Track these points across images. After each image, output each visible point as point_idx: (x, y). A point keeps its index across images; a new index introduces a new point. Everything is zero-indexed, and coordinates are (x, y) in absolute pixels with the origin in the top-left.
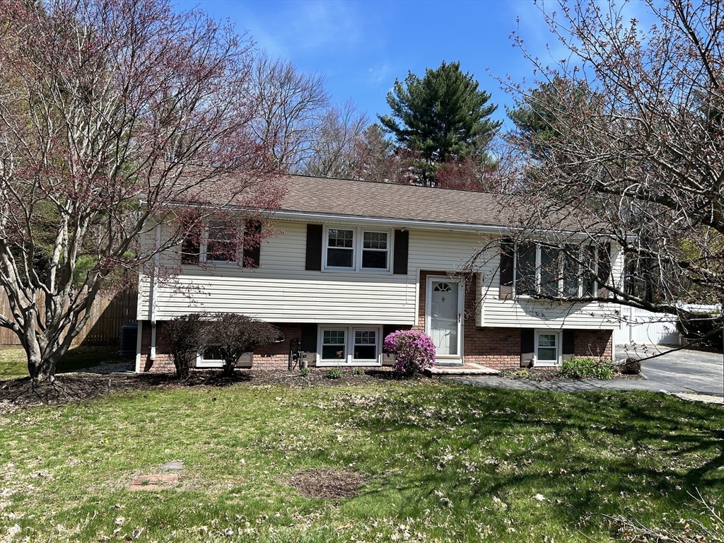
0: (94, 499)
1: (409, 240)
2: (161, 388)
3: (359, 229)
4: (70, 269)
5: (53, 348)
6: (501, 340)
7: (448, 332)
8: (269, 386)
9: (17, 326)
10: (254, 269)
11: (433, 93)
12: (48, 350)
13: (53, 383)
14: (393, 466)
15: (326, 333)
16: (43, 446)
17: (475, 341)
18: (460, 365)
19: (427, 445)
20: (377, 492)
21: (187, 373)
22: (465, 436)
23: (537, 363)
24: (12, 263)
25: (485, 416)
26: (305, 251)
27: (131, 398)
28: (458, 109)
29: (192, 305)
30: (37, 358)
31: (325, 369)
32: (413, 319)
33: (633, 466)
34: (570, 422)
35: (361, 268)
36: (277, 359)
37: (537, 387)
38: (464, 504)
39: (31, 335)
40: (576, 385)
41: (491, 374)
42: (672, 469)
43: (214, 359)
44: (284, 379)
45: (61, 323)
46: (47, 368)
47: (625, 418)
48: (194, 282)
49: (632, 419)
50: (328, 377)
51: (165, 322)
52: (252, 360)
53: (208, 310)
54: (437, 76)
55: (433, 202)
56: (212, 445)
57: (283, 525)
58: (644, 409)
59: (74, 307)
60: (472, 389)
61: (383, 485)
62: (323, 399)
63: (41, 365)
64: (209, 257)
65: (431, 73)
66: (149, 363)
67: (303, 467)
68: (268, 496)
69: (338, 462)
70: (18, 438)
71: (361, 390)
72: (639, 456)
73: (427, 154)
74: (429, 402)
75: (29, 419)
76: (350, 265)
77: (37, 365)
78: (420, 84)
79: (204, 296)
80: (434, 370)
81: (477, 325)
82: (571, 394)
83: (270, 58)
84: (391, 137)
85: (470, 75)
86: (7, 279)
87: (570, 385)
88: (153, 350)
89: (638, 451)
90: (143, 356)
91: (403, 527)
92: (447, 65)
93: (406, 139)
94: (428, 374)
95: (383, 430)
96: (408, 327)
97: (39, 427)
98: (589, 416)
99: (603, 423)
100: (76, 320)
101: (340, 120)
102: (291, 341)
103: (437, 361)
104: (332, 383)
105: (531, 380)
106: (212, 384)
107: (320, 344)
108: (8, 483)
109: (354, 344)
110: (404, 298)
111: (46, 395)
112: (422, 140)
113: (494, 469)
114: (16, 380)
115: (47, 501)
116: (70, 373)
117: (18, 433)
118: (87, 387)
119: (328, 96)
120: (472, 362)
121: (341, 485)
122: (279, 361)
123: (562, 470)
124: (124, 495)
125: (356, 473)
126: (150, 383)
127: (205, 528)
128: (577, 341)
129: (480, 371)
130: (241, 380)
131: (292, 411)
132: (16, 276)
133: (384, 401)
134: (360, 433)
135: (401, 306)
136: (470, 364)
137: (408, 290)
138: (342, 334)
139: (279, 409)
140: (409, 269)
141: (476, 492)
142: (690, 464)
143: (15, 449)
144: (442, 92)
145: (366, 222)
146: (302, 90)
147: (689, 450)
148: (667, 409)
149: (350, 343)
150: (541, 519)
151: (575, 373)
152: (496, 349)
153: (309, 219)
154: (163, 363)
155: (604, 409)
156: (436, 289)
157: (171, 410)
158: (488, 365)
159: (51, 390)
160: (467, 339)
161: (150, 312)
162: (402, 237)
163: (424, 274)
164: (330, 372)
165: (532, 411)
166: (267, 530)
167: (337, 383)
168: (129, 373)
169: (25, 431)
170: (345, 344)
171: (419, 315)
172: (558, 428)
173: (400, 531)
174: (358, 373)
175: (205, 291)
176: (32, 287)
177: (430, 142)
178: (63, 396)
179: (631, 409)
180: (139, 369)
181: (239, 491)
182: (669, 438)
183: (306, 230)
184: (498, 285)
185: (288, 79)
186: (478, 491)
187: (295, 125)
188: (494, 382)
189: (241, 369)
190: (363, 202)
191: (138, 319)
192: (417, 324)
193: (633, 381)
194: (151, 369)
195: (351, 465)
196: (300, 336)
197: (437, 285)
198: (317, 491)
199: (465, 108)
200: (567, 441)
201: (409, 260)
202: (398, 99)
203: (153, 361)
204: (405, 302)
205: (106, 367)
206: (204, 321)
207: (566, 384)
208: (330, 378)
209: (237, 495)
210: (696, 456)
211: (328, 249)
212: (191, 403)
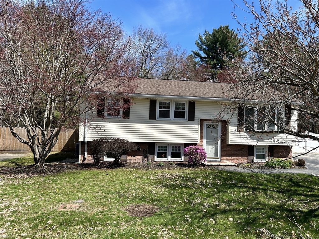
0: (42, 214)
1: (195, 106)
2: (87, 170)
3: (173, 101)
4: (50, 120)
5: (44, 152)
6: (239, 150)
7: (214, 146)
8: (133, 169)
9: (30, 143)
10: (125, 119)
11: (216, 39)
12: (42, 153)
13: (43, 167)
14: (172, 204)
15: (159, 147)
16: (32, 192)
17: (226, 151)
18: (219, 161)
19: (190, 195)
20: (161, 214)
21: (99, 163)
22: (209, 192)
23: (256, 161)
24: (27, 117)
25: (223, 184)
26: (149, 111)
27: (74, 173)
28: (228, 46)
29: (97, 134)
30: (37, 156)
31: (158, 162)
32: (197, 141)
33: (283, 208)
34: (261, 187)
35: (174, 118)
36: (138, 158)
37: (253, 172)
38: (196, 221)
39: (35, 147)
40: (271, 171)
41: (232, 166)
42: (301, 209)
43: (110, 157)
44: (139, 166)
45: (47, 142)
46: (42, 160)
47: (288, 186)
48: (98, 125)
49: (292, 186)
50: (158, 166)
51: (90, 142)
52: (127, 158)
53: (107, 137)
54: (218, 31)
55: (208, 88)
56: (99, 193)
57: (115, 226)
58: (300, 182)
59: (52, 135)
60: (221, 172)
61: (165, 212)
62: (153, 175)
63: (39, 159)
64: (109, 114)
65: (215, 30)
66: (84, 159)
67: (133, 203)
68: (114, 215)
69: (149, 202)
70: (24, 189)
71: (171, 172)
72: (287, 203)
73: (214, 66)
74: (199, 177)
75: (30, 181)
76: (169, 117)
77: (37, 159)
78: (210, 36)
79: (102, 131)
80: (206, 163)
81: (227, 143)
82: (267, 175)
83: (143, 28)
84: (198, 60)
85: (233, 31)
86: (25, 124)
87: (268, 171)
88: (86, 153)
89: (288, 201)
90: (82, 156)
91: (164, 229)
92: (222, 27)
93: (204, 60)
94: (203, 165)
95: (175, 189)
96: (195, 144)
97: (33, 184)
98: (271, 185)
99: (277, 188)
100: (53, 141)
101: (174, 53)
102: (144, 150)
103: (207, 159)
104: (160, 168)
105: (251, 168)
106: (109, 168)
107: (156, 151)
108: (13, 206)
109: (171, 152)
110: (193, 131)
111: (40, 171)
112: (212, 60)
113: (216, 207)
114: (30, 165)
115: (25, 213)
116: (53, 163)
117: (24, 186)
118: (57, 168)
119: (169, 43)
120: (225, 160)
121: (147, 211)
122: (138, 159)
123: (248, 208)
124: (55, 212)
125: (155, 207)
126: (83, 167)
127: (81, 227)
128: (275, 151)
129: (227, 164)
130: (121, 166)
131: (138, 180)
132: (29, 123)
133: (180, 176)
134: (164, 190)
135: (192, 135)
136: (224, 161)
137: (195, 128)
138: (166, 147)
139: (133, 179)
140: (195, 118)
141: (203, 216)
142: (311, 207)
143: (21, 193)
144: (220, 38)
145: (175, 98)
146: (157, 41)
147: (313, 201)
148: (311, 182)
149: (169, 151)
150: (228, 229)
151: (272, 165)
152: (236, 154)
153: (150, 97)
154: (89, 159)
155: (280, 182)
156: (208, 127)
157: (88, 178)
158: (233, 162)
159: (43, 169)
160: (222, 150)
161: (84, 137)
162: (192, 105)
163: (202, 121)
164: (159, 164)
165: (245, 182)
166: (107, 228)
167: (162, 168)
168: (76, 163)
169: (27, 186)
170: (167, 152)
171: (200, 139)
172: (254, 189)
173: (163, 231)
174: (172, 164)
175: (103, 129)
176: (35, 127)
177: (215, 61)
178: (47, 172)
179: (294, 183)
180: (80, 161)
181: (102, 212)
182: (306, 195)
183: (149, 102)
184: (237, 125)
185: (151, 36)
186: (205, 216)
187: (154, 56)
188: (233, 169)
189: (122, 162)
190: (175, 89)
191: (79, 140)
192: (199, 143)
193: (300, 169)
194: (85, 161)
195: (154, 203)
196: (147, 148)
197: (209, 126)
198: (136, 213)
199: (231, 46)
200: (256, 195)
201: (195, 115)
202: (200, 43)
203: (86, 158)
204: (193, 133)
205: (68, 160)
206: (105, 142)
207: (267, 170)
208: (159, 166)
209: (101, 214)
210: (316, 204)
211: (159, 110)
212: (97, 176)
